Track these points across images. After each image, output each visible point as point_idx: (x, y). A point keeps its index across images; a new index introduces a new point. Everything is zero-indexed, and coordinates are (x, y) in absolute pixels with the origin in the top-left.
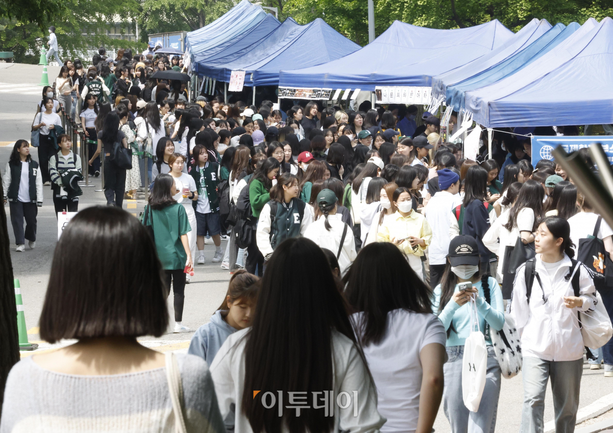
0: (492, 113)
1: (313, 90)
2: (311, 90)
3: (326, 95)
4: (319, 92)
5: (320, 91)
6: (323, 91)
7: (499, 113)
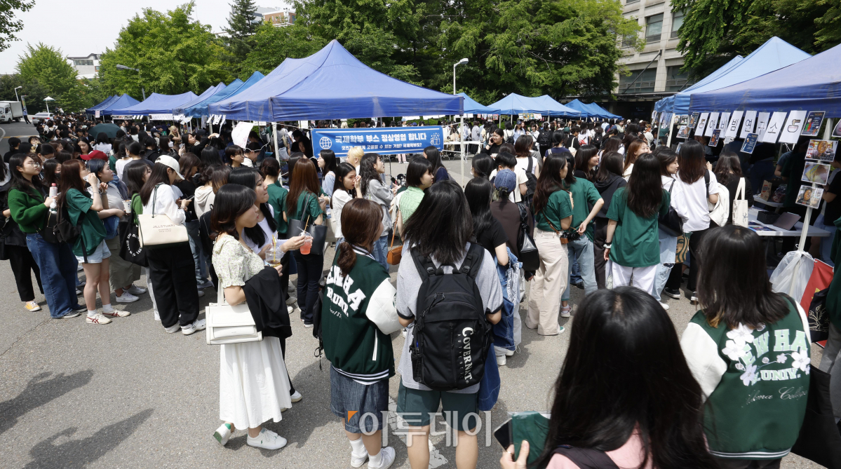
0: (275, 108)
7: (281, 108)
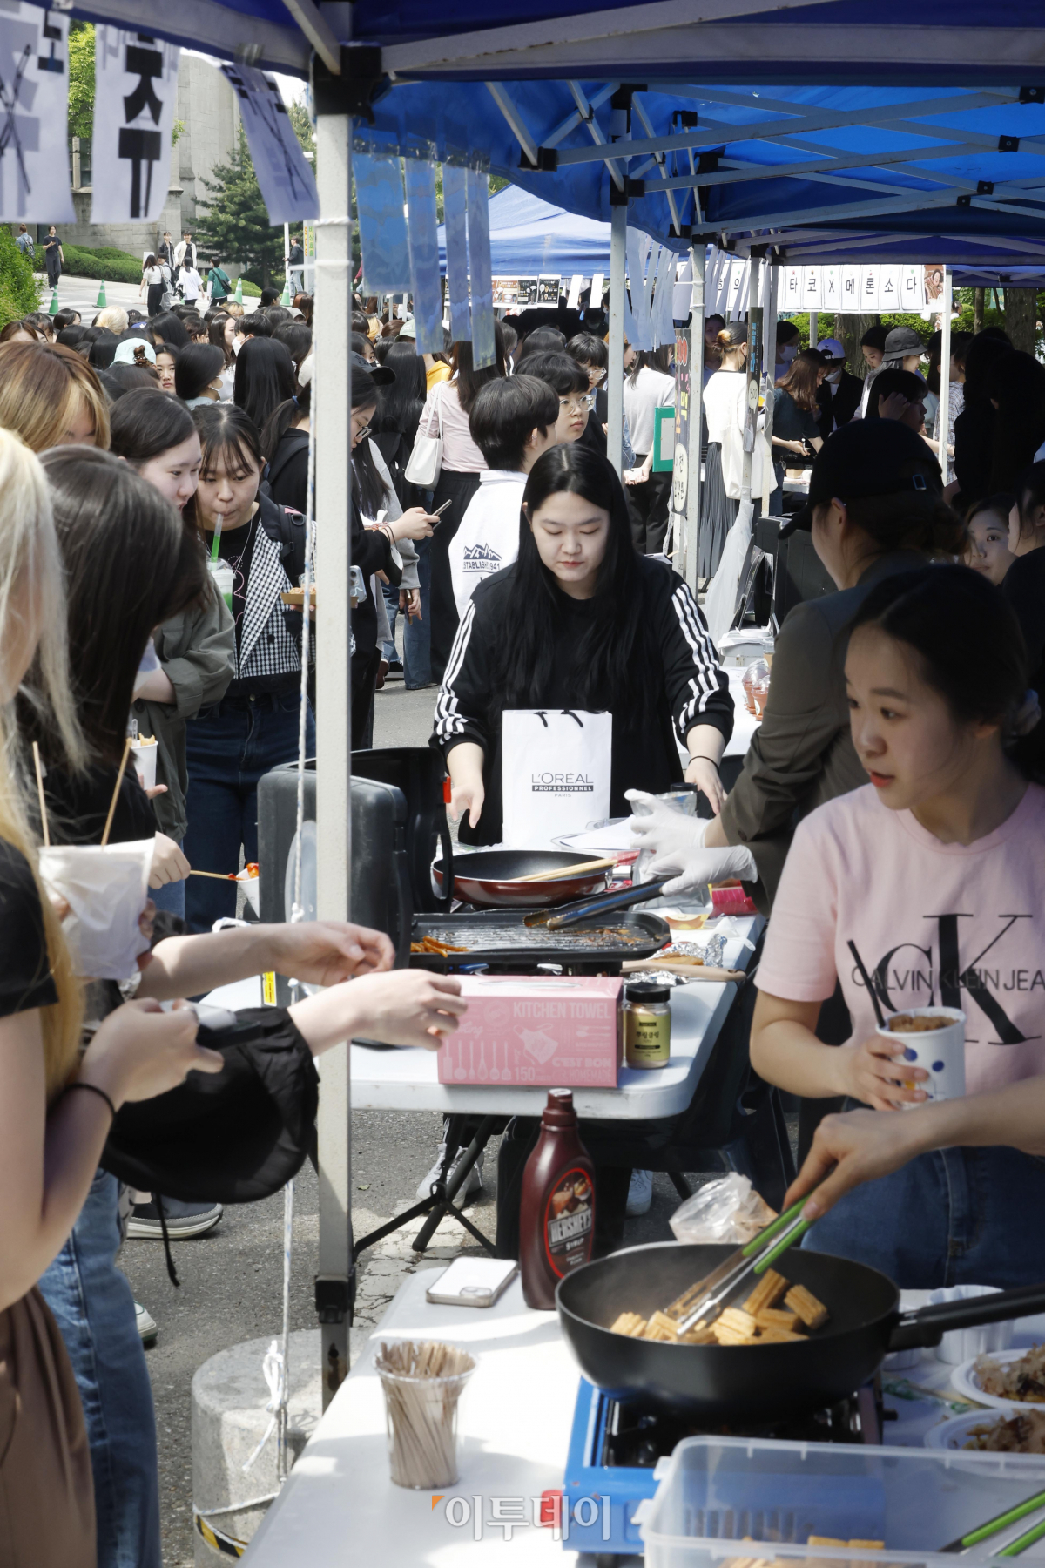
1: (521, 282)
2: (514, 282)
3: (549, 294)
4: (533, 288)
5: (534, 283)
6: (542, 282)
